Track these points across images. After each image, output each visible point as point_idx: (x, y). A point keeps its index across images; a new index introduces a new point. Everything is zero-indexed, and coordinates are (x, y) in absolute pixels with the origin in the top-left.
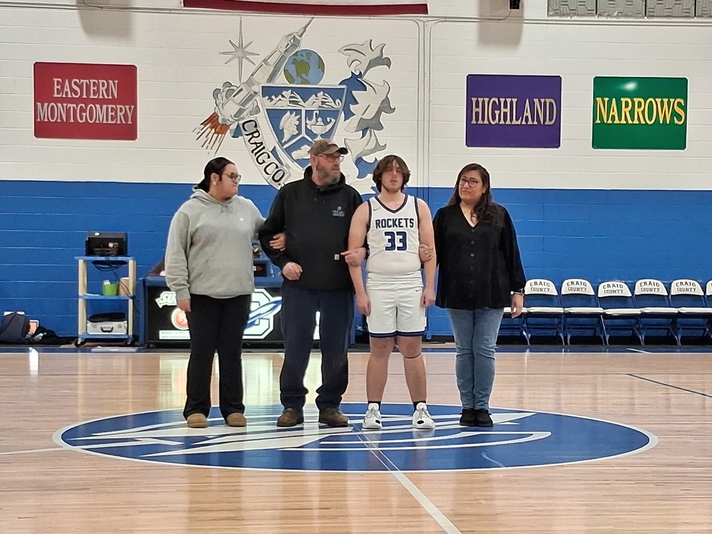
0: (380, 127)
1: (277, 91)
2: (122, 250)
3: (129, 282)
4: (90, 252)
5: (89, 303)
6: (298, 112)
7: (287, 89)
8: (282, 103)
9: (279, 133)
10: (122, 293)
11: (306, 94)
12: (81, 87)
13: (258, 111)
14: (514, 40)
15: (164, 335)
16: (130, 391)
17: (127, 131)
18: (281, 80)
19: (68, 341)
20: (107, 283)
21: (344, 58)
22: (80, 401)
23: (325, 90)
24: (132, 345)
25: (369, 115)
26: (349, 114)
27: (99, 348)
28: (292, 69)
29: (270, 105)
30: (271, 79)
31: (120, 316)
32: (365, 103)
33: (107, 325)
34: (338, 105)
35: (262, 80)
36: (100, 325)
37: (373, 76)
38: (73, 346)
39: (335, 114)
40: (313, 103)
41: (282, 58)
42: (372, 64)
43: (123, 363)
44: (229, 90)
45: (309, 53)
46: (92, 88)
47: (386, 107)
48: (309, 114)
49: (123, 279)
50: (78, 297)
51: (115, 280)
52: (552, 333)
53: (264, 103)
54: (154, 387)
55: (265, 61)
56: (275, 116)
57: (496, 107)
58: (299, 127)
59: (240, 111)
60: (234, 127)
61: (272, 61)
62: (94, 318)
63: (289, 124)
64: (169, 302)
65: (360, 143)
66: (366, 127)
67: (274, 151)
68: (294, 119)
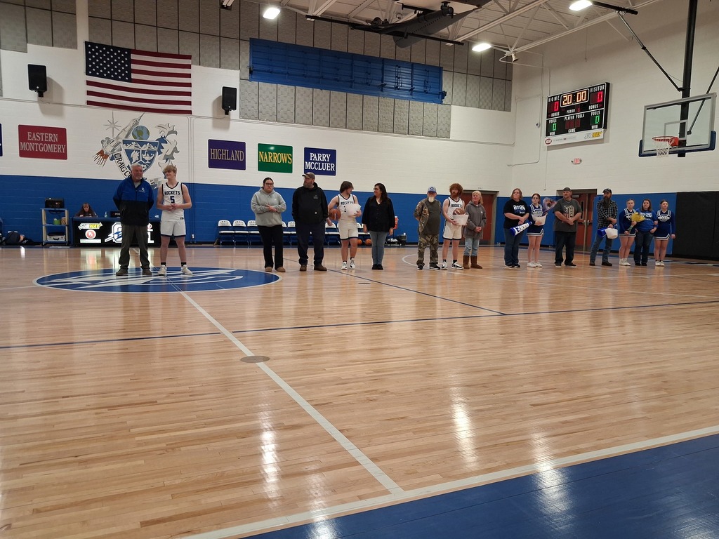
0: (173, 159)
1: (130, 142)
2: (62, 205)
3: (66, 219)
4: (47, 206)
5: (47, 227)
6: (139, 151)
7: (134, 141)
8: (132, 147)
9: (131, 160)
10: (63, 224)
11: (142, 144)
12: (41, 136)
13: (121, 150)
14: (227, 127)
15: (82, 241)
16: (68, 263)
17: (63, 156)
18: (131, 138)
19: (38, 244)
20: (55, 219)
21: (158, 130)
22: (45, 268)
23: (150, 143)
24: (68, 245)
25: (169, 153)
26: (160, 153)
27: (53, 247)
28: (136, 134)
29: (126, 148)
30: (127, 136)
31: (62, 233)
32: (167, 148)
33: (57, 237)
34: (156, 149)
35: (123, 137)
36: (52, 237)
37: (170, 138)
38: (41, 246)
39: (154, 152)
40: (145, 148)
41: (131, 129)
42: (169, 133)
43: (64, 252)
44: (108, 141)
45: (143, 127)
46: (46, 137)
47: (175, 150)
48: (143, 152)
49: (63, 218)
50: (42, 225)
51: (59, 218)
52: (244, 241)
53: (124, 147)
54: (78, 262)
55: (124, 129)
56: (129, 152)
57: (220, 153)
58: (139, 157)
59: (113, 150)
60: (111, 156)
61: (127, 129)
62: (50, 233)
63: (135, 155)
64: (84, 228)
65: (165, 165)
66: (167, 158)
67: (128, 166)
68: (137, 154)
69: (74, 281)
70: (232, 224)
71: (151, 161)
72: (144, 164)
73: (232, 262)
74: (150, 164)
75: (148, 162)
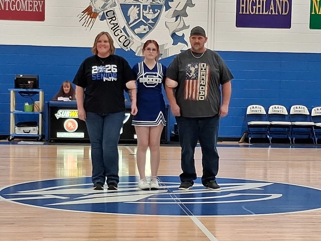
0: (186, 15)
2: (36, 85)
3: (40, 104)
4: (17, 86)
5: (16, 115)
6: (139, 6)
9: (127, 18)
10: (36, 111)
13: (115, 5)
15: (60, 135)
16: (40, 167)
17: (39, 16)
19: (4, 137)
20: (27, 104)
22: (11, 173)
24: (41, 141)
25: (180, 8)
26: (168, 8)
27: (22, 142)
29: (122, 2)
31: (35, 124)
33: (27, 129)
34: (162, 2)
36: (22, 129)
38: (7, 141)
39: (160, 7)
40: (148, 1)
43: (36, 151)
47: (190, 3)
48: (145, 7)
49: (36, 102)
50: (10, 112)
51: (32, 103)
52: (284, 136)
54: (53, 165)
56: (125, 8)
57: (254, 4)
58: (139, 15)
59: (105, 5)
60: (101, 14)
62: (19, 124)
63: (133, 13)
64: (63, 116)
65: (174, 25)
66: (178, 15)
67: (124, 29)
68: (136, 10)
69: (47, 193)
70: (267, 111)
71: (156, 20)
72: (145, 25)
73: (266, 169)
74: (153, 25)
75: (150, 22)
